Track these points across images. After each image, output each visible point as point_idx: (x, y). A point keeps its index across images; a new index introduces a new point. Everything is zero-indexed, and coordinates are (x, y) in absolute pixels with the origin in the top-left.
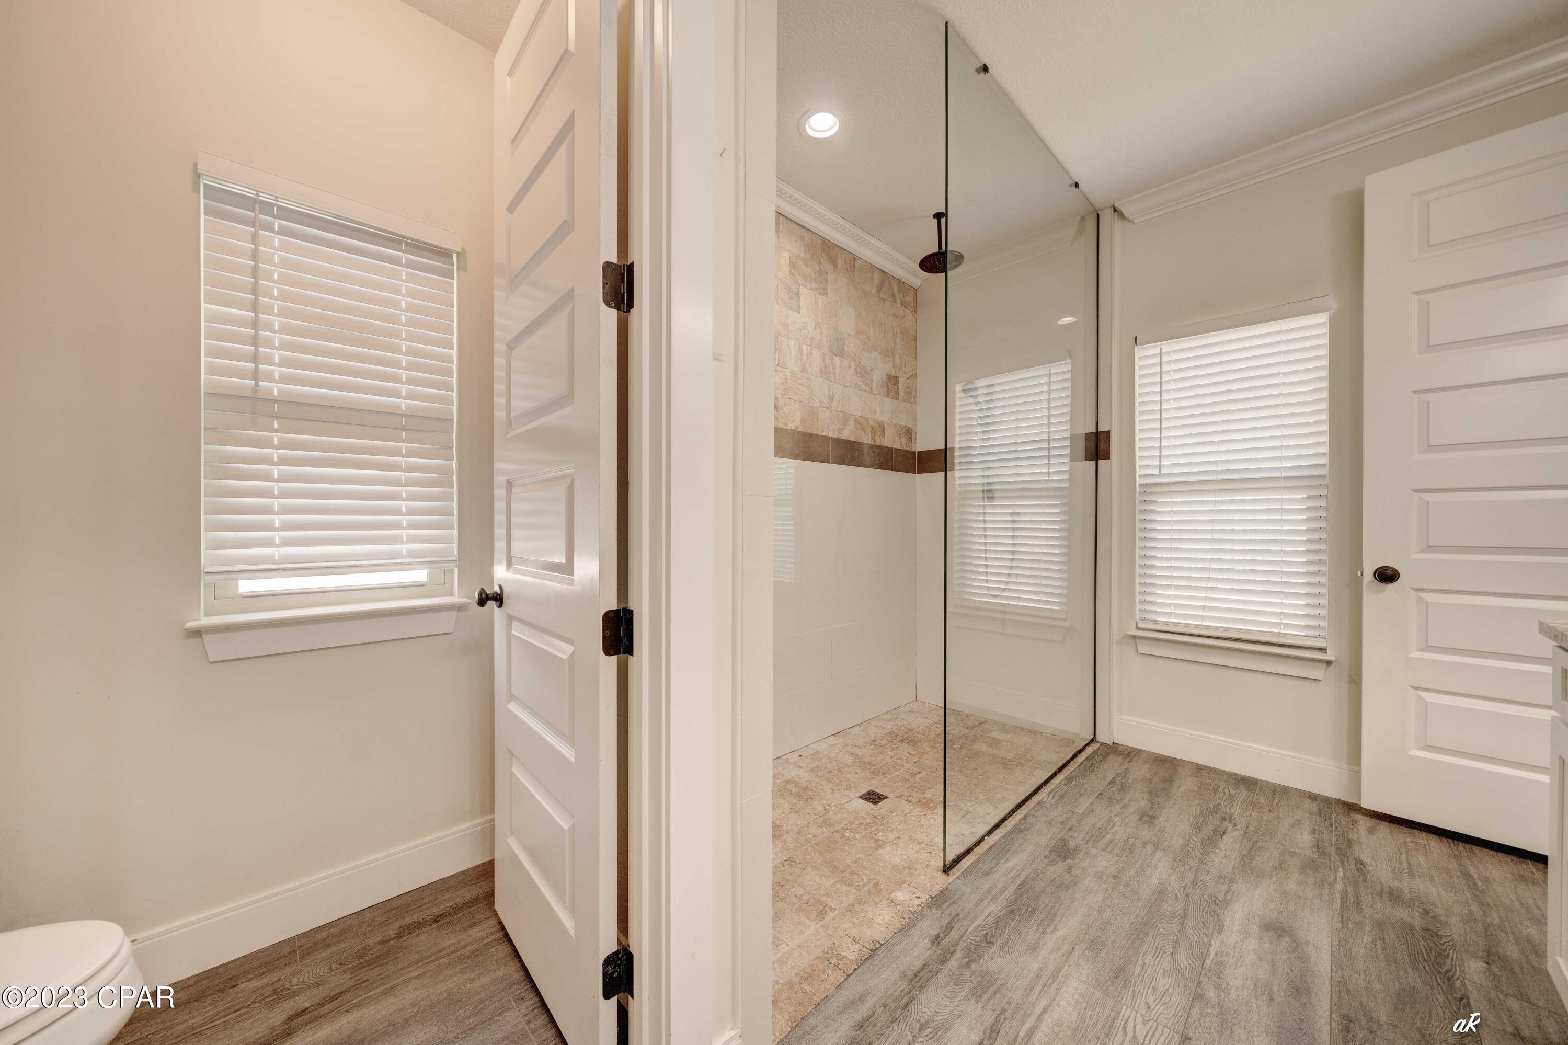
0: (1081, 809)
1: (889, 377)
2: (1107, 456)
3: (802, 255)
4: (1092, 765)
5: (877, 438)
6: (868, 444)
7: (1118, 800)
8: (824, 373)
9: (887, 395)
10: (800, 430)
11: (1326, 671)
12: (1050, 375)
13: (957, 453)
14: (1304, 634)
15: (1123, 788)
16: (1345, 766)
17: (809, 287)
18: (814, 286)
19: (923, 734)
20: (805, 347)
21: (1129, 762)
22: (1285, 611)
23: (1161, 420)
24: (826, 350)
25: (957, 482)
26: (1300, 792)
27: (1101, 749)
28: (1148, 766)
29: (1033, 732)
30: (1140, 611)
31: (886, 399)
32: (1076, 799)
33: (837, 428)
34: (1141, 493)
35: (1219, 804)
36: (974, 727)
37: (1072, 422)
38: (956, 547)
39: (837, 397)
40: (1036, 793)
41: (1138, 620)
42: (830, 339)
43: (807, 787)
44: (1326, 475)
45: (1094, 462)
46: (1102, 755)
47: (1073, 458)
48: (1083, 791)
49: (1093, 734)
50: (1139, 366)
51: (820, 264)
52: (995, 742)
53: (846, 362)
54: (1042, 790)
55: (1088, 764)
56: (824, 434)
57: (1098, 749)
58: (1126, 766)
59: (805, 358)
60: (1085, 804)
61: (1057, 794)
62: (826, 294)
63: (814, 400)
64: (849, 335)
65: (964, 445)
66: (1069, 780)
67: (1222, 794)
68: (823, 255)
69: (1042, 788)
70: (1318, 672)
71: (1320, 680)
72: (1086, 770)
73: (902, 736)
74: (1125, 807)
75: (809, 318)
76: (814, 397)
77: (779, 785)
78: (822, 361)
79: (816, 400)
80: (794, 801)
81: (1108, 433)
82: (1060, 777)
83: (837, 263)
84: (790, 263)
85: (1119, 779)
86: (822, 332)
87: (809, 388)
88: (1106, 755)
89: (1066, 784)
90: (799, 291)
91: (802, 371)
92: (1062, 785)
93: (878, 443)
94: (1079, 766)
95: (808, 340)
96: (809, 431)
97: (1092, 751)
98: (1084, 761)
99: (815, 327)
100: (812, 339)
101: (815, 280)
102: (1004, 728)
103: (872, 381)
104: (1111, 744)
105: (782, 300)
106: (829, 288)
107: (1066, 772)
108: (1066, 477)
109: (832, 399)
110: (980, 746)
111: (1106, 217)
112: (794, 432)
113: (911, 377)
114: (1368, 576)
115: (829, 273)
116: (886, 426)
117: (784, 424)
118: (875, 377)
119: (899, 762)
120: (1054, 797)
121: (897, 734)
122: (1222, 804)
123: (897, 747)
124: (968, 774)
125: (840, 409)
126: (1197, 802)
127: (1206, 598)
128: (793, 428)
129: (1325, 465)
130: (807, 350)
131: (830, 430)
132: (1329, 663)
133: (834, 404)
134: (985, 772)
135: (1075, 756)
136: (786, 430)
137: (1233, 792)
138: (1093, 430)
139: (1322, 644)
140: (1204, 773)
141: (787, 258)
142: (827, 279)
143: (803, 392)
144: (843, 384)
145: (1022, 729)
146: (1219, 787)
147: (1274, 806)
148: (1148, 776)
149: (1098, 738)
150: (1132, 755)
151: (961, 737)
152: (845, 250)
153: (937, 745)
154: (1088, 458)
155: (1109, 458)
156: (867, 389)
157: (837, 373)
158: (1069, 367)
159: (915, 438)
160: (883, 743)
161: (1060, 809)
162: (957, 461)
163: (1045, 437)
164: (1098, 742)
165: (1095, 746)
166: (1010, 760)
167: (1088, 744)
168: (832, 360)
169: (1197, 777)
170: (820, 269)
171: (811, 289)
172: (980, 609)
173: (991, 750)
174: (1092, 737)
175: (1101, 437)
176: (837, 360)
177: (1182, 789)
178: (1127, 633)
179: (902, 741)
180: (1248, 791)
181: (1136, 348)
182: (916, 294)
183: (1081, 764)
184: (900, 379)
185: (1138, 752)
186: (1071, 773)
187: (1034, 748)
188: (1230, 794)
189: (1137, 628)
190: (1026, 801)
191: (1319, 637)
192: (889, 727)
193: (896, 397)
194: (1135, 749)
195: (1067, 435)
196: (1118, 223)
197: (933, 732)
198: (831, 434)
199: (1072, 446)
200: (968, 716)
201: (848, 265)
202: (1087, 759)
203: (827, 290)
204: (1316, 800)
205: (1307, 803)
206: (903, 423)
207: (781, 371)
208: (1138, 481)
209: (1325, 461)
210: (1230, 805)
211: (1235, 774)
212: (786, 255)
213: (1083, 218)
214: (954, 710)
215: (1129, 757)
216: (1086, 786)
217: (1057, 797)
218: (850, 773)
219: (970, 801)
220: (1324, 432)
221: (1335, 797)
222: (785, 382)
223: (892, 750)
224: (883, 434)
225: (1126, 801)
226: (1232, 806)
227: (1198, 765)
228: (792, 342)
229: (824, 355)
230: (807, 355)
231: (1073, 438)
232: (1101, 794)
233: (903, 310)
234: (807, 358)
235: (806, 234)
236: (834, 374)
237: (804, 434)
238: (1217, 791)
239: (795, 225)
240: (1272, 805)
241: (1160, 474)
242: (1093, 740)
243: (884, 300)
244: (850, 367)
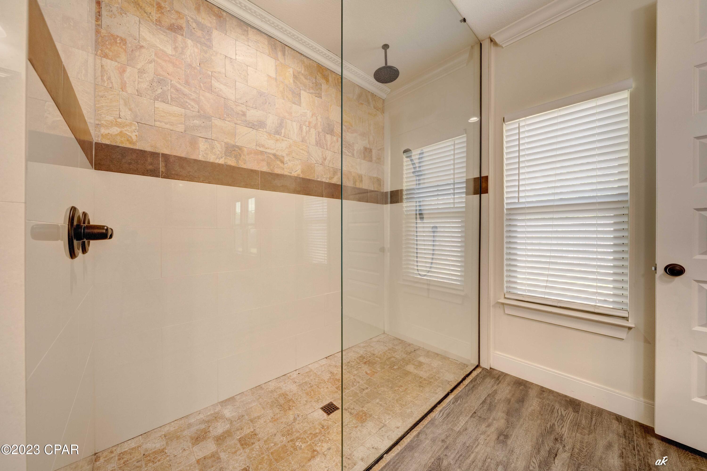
0: (458, 428)
1: (366, 149)
2: (486, 191)
3: (302, 72)
4: (474, 386)
5: (357, 184)
6: (351, 187)
7: (485, 419)
8: (318, 143)
9: (364, 158)
10: (301, 177)
11: (628, 333)
12: (454, 145)
13: (404, 193)
14: (611, 307)
15: (490, 409)
16: (642, 399)
17: (308, 91)
18: (311, 91)
19: (379, 358)
20: (304, 127)
21: (498, 384)
22: (599, 291)
23: (519, 168)
24: (320, 130)
25: (405, 209)
26: (610, 413)
27: (482, 373)
28: (510, 388)
29: (444, 358)
30: (507, 287)
31: (363, 161)
32: (457, 417)
33: (329, 176)
34: (507, 214)
35: (554, 424)
36: (410, 353)
37: (467, 172)
38: (404, 246)
39: (328, 158)
40: (432, 411)
41: (505, 293)
42: (323, 123)
43: (292, 399)
44: (628, 201)
45: (478, 195)
46: (481, 378)
47: (467, 193)
48: (463, 409)
49: (478, 362)
50: (506, 136)
51: (316, 78)
52: (420, 364)
53: (335, 139)
54: (437, 408)
55: (471, 386)
56: (319, 180)
57: (480, 373)
58: (495, 387)
59: (304, 134)
60: (463, 421)
61: (446, 412)
62: (321, 97)
63: (311, 159)
64: (337, 122)
65: (409, 188)
66: (456, 399)
67: (556, 415)
68: (319, 73)
69: (437, 406)
70: (622, 334)
71: (623, 339)
72: (469, 391)
73: (367, 359)
74: (489, 426)
75: (308, 110)
76: (311, 158)
77: (274, 398)
78: (317, 136)
79: (313, 159)
80: (277, 411)
81: (487, 178)
82: (451, 397)
83: (329, 79)
84: (294, 76)
85: (489, 399)
86: (317, 119)
87: (308, 152)
88: (484, 377)
89: (453, 403)
90: (300, 94)
91: (302, 141)
92: (451, 404)
93: (357, 186)
94: (465, 387)
95: (307, 123)
96: (308, 178)
97: (476, 374)
98: (469, 383)
99: (312, 115)
100: (310, 123)
101: (312, 88)
102: (428, 354)
103: (354, 150)
104: (489, 369)
105: (287, 97)
106: (323, 94)
107: (456, 392)
108: (464, 205)
109: (325, 159)
110: (410, 368)
111: (486, 45)
112: (296, 178)
113: (380, 149)
114: (660, 270)
115: (322, 85)
116: (363, 177)
117: (289, 172)
118: (355, 148)
119: (358, 379)
120: (443, 415)
121: (364, 358)
122: (556, 424)
123: (360, 368)
124: (395, 390)
125: (331, 165)
126: (539, 421)
127: (547, 281)
128: (296, 175)
129: (627, 194)
130: (306, 129)
131: (323, 178)
132: (630, 328)
133: (327, 162)
134: (406, 389)
135: (464, 379)
136: (290, 176)
137: (564, 413)
138: (478, 176)
139: (625, 314)
140: (545, 395)
141: (291, 72)
142: (322, 88)
143: (303, 154)
144: (333, 151)
145: (438, 355)
146: (554, 409)
147: (592, 428)
148: (509, 396)
149: (481, 364)
150: (501, 378)
151: (401, 360)
152: (334, 72)
153: (385, 367)
154: (475, 193)
155: (488, 193)
156: (350, 154)
157: (329, 144)
158: (465, 140)
159: (383, 184)
160: (353, 364)
161: (445, 427)
162: (404, 197)
163: (452, 181)
164: (481, 367)
165: (479, 370)
166: (425, 379)
167: (474, 369)
168: (325, 136)
169: (541, 398)
170: (316, 81)
171: (309, 93)
172: (417, 282)
173: (416, 371)
174: (477, 363)
175: (483, 180)
176: (328, 137)
177: (530, 410)
178: (499, 301)
179: (365, 363)
180: (574, 412)
181: (504, 125)
182: (384, 102)
183: (467, 386)
184: (373, 150)
185: (505, 376)
186: (459, 393)
187: (442, 371)
188: (562, 415)
189: (505, 298)
190: (423, 419)
191: (622, 309)
192: (362, 352)
193: (371, 161)
194: (503, 373)
195: (464, 180)
196: (493, 49)
197: (386, 356)
198: (324, 180)
199: (467, 188)
200: (409, 345)
201: (336, 82)
202: (471, 381)
203: (321, 94)
204: (621, 422)
205: (615, 424)
206: (375, 175)
207: (286, 141)
208: (506, 207)
209: (627, 191)
210: (561, 427)
211: (566, 396)
212: (291, 71)
213: (472, 47)
214: (403, 341)
215: (498, 380)
216: (466, 405)
217: (445, 415)
218: (323, 387)
219: (389, 414)
220: (626, 172)
221: (634, 419)
222: (290, 147)
223: (357, 370)
224: (361, 181)
225: (490, 420)
226: (563, 426)
227: (542, 387)
228: (294, 124)
229: (319, 133)
230: (306, 132)
231: (467, 181)
232: (475, 413)
233: (375, 111)
234: (306, 134)
235: (305, 60)
236: (327, 145)
237: (303, 179)
238: (553, 411)
239: (298, 53)
240: (590, 426)
241: (519, 203)
242: (478, 366)
243: (362, 104)
244: (338, 141)
